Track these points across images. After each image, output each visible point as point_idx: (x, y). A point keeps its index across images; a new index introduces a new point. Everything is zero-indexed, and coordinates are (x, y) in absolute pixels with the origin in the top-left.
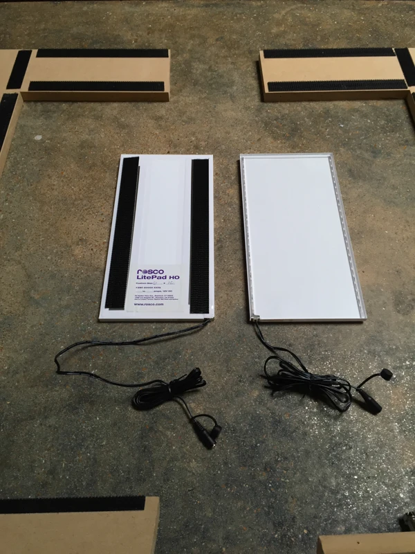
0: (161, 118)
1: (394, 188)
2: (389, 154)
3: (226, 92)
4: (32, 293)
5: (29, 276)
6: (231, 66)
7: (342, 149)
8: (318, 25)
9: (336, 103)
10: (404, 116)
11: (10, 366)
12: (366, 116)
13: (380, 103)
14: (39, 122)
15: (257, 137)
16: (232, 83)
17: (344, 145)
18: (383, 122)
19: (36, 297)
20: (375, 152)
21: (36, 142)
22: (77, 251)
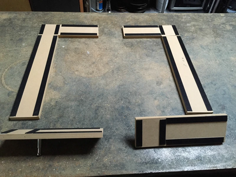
0: (96, 42)
1: (157, 59)
2: (156, 51)
3: (114, 36)
4: (65, 82)
5: (64, 78)
6: (115, 30)
7: (144, 50)
8: (138, 20)
9: (143, 39)
10: (160, 42)
11: (61, 97)
12: (151, 42)
13: (154, 39)
14: (63, 43)
15: (122, 47)
16: (115, 34)
17: (145, 49)
18: (155, 44)
19: (67, 83)
20: (153, 51)
21: (63, 48)
22: (76, 73)
